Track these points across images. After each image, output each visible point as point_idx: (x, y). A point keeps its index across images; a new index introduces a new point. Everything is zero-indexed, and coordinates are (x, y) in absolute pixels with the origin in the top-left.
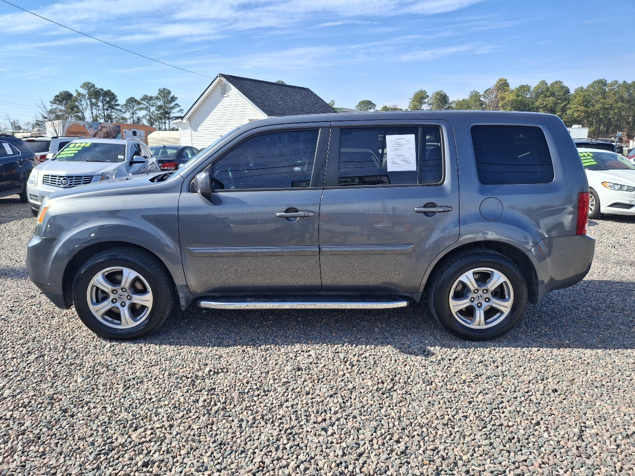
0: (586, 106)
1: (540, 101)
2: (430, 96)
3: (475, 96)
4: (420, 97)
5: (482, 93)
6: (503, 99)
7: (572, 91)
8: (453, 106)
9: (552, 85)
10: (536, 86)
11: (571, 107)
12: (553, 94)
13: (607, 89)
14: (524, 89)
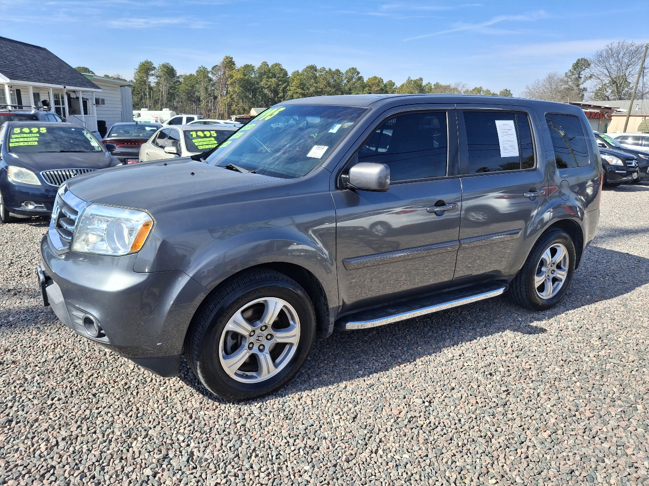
0: (303, 89)
1: (264, 81)
2: (157, 68)
3: (203, 72)
4: (146, 68)
5: (209, 69)
6: (231, 76)
7: (290, 74)
8: (181, 80)
9: (272, 66)
10: (259, 67)
11: (291, 89)
12: (274, 76)
13: (317, 75)
14: (248, 68)
